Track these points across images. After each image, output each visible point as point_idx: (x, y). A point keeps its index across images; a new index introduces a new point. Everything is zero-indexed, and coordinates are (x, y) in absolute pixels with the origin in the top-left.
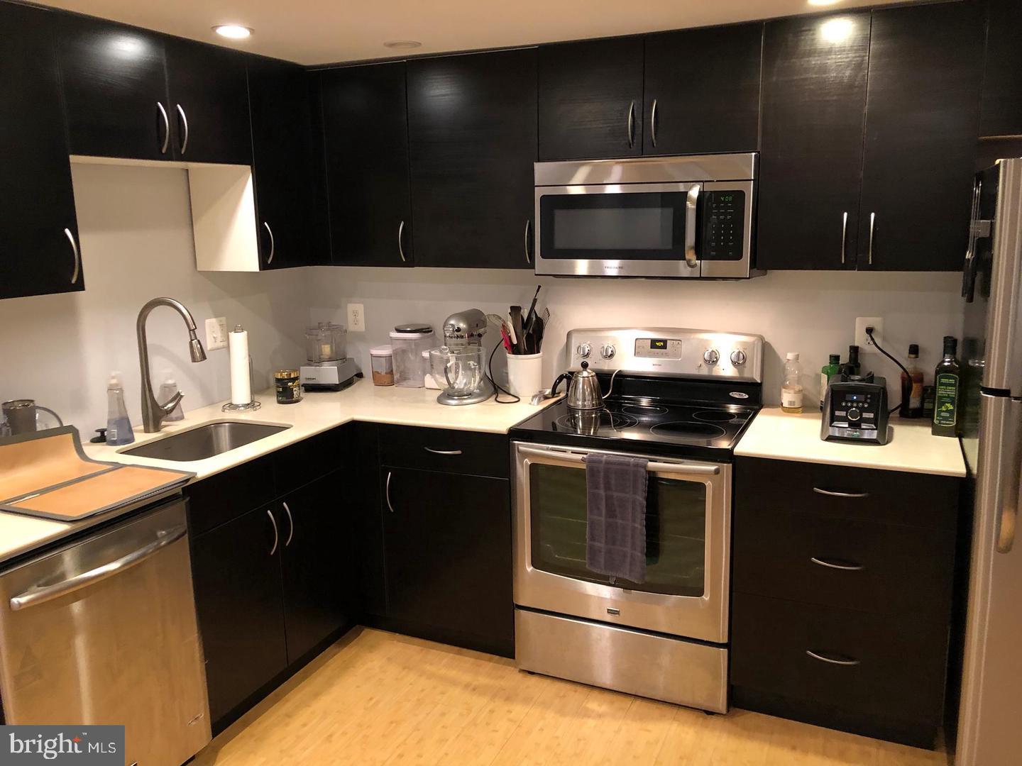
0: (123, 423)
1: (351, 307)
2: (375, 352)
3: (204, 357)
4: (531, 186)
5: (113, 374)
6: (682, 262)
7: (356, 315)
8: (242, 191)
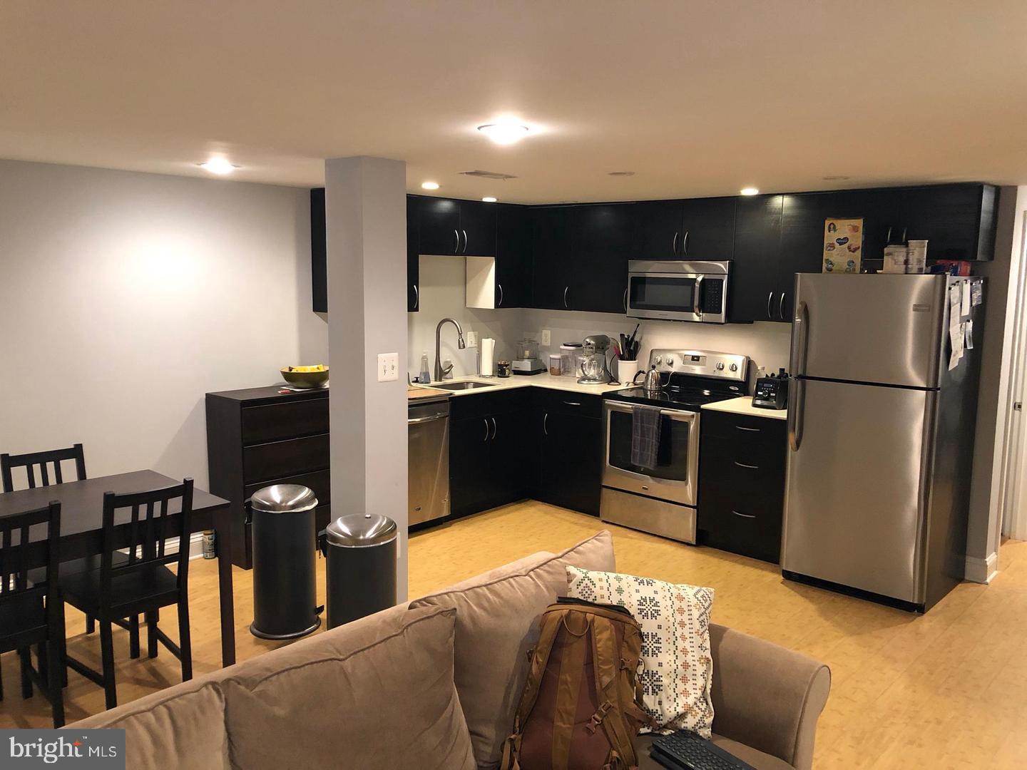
0: (426, 375)
1: (544, 332)
2: (551, 356)
3: (464, 347)
4: (627, 272)
5: (425, 351)
6: (694, 314)
7: (546, 337)
8: (489, 270)
